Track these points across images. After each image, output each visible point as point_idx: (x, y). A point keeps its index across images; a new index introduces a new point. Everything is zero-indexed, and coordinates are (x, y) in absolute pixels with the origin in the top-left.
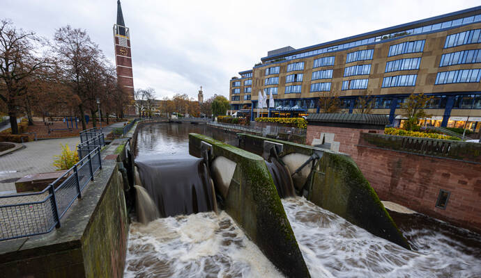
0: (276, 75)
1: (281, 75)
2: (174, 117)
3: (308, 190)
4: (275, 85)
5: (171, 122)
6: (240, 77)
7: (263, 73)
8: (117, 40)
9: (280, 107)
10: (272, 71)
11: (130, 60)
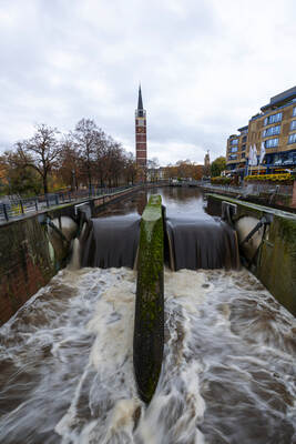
0: (278, 124)
1: (285, 122)
2: (174, 181)
3: (255, 264)
4: (276, 136)
5: (172, 186)
6: (239, 133)
7: (260, 125)
8: (137, 123)
9: (280, 162)
10: (273, 119)
11: (145, 137)
